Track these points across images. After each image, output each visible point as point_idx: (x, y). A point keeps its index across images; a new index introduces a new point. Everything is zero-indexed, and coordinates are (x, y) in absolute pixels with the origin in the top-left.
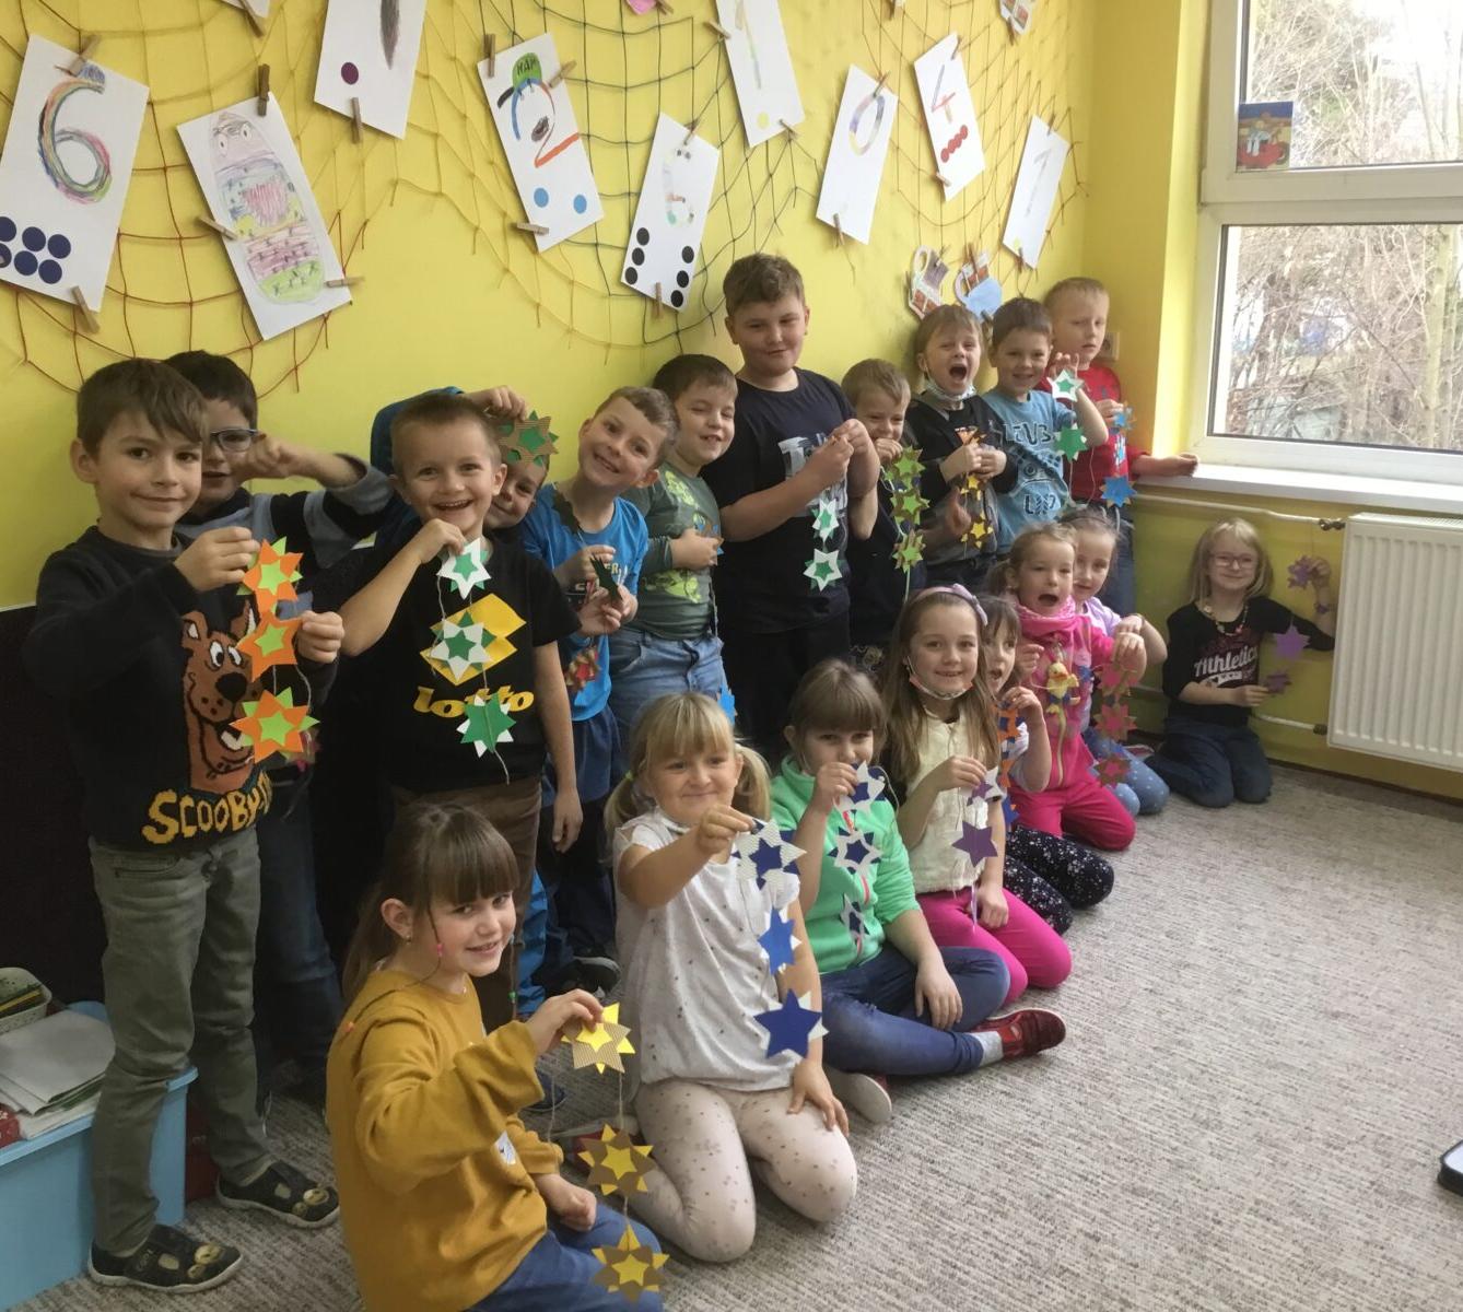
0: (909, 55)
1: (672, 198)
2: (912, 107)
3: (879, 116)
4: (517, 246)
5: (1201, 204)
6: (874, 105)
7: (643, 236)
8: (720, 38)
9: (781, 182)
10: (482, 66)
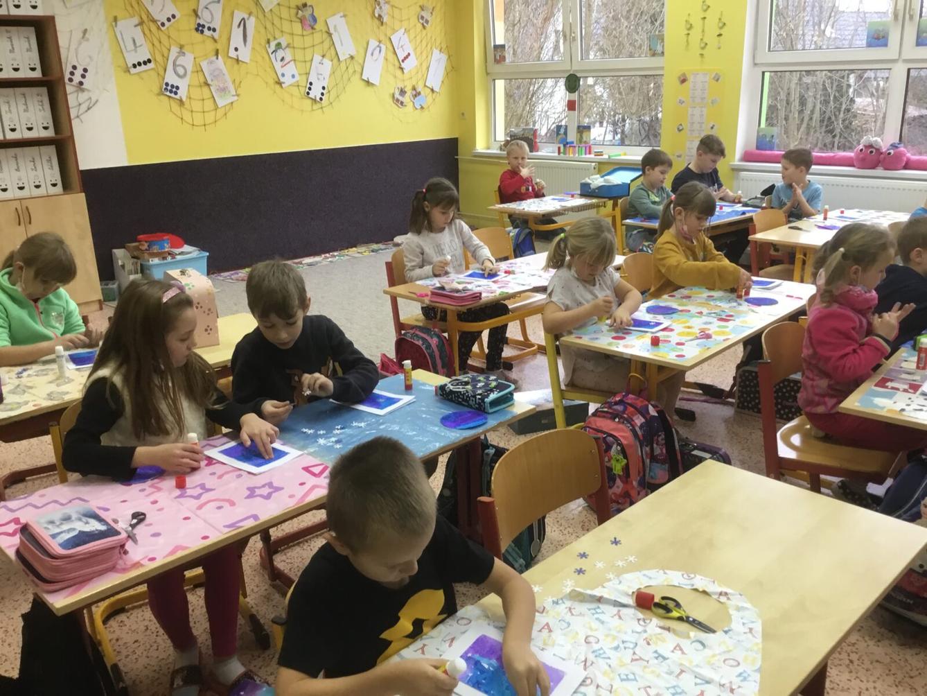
0: (388, 34)
1: (318, 74)
2: (391, 48)
3: (380, 51)
4: (278, 87)
5: (488, 74)
6: (378, 49)
7: (311, 84)
8: (330, 35)
9: (351, 71)
10: (267, 46)
